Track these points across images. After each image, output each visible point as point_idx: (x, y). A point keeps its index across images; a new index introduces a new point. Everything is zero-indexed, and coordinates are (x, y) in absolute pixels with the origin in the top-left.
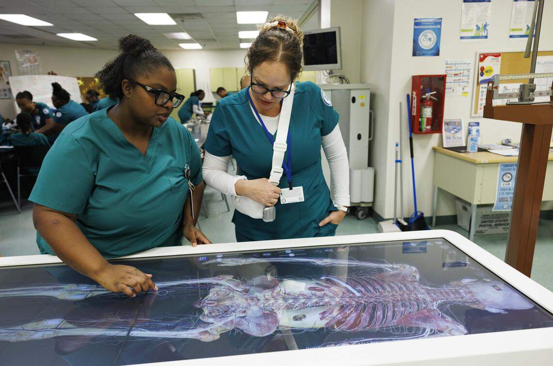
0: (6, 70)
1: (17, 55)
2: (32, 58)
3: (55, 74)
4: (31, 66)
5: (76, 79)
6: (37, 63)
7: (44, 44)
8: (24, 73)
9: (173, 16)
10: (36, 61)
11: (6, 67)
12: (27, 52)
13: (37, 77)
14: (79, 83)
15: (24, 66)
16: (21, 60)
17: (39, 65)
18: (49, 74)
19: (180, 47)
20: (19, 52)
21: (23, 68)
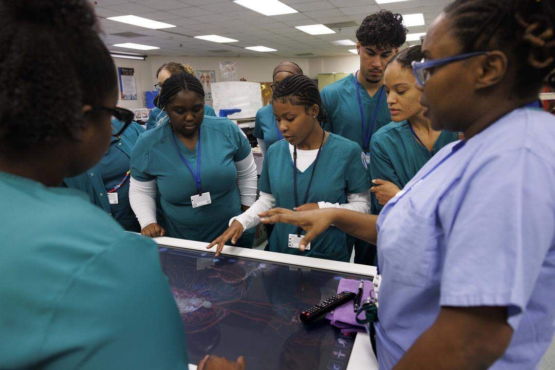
0: (212, 78)
1: (221, 65)
2: (230, 68)
3: (246, 81)
4: (229, 74)
5: (259, 84)
6: (234, 72)
7: (239, 56)
8: (224, 80)
9: (330, 26)
10: (233, 70)
11: (212, 75)
12: (227, 63)
13: (230, 83)
14: (262, 87)
15: (225, 74)
16: (223, 69)
17: (234, 73)
18: (241, 80)
19: (350, 52)
20: (222, 63)
21: (224, 75)
